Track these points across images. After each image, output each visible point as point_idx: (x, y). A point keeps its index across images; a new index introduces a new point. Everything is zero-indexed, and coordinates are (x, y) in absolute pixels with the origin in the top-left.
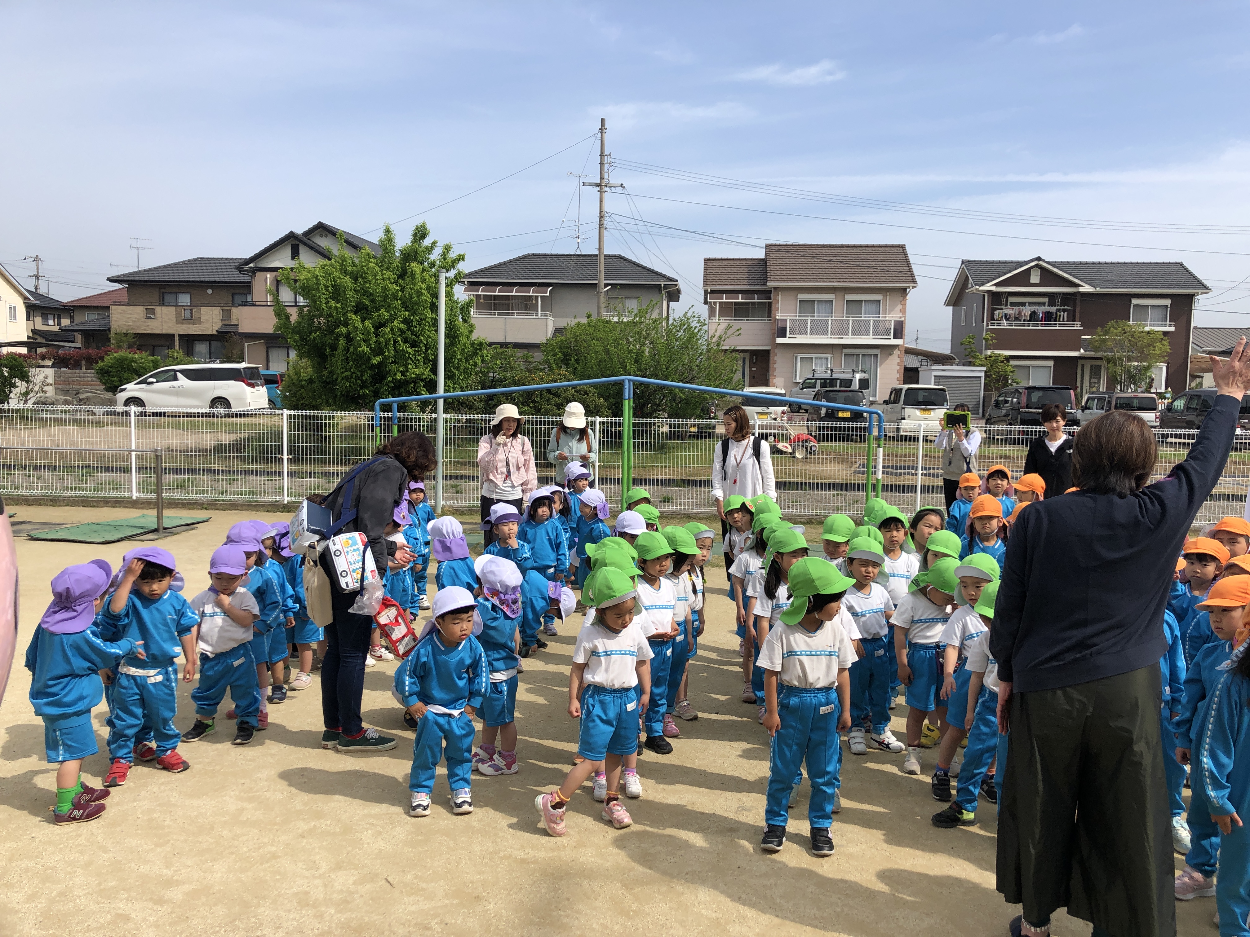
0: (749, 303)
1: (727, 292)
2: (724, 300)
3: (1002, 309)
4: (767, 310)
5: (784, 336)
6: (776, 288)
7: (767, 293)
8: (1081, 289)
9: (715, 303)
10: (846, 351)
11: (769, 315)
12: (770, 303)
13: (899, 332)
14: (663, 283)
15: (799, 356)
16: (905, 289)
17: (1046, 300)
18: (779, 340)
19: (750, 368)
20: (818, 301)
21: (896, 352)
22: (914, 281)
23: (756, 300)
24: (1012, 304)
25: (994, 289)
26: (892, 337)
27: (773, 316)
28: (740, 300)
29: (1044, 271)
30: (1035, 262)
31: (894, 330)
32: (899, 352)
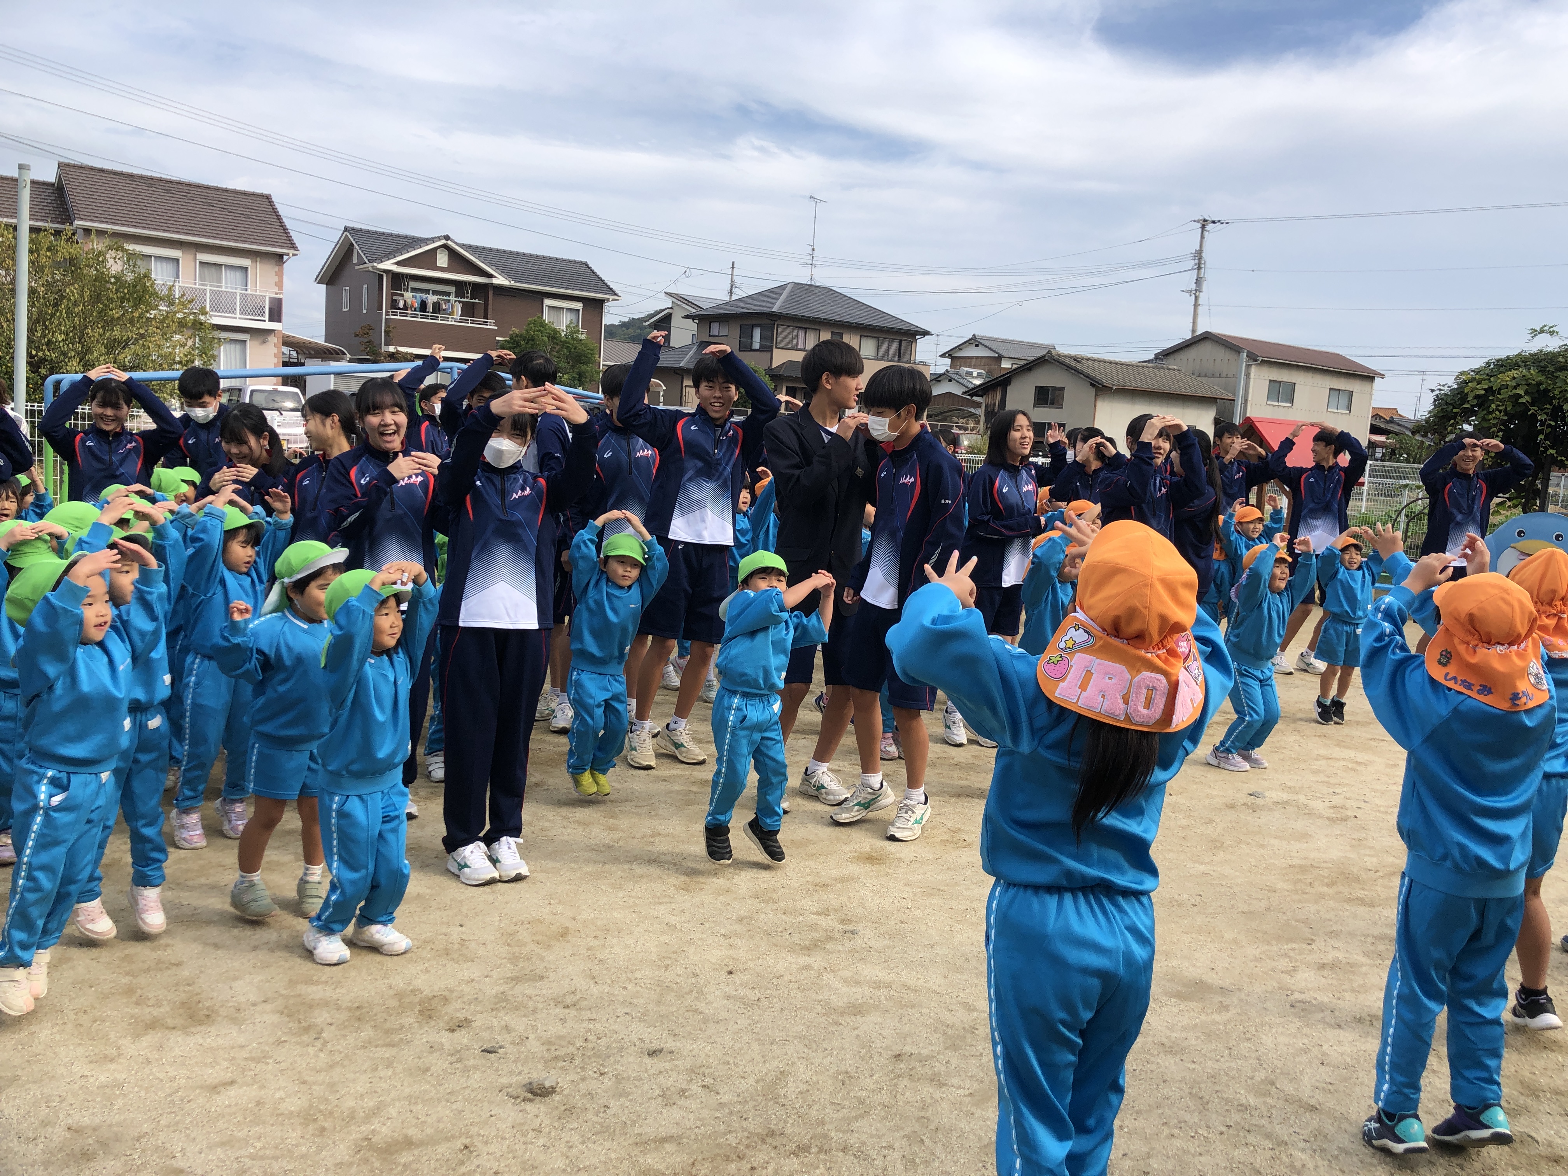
3: (403, 295)
6: (87, 230)
8: (495, 281)
13: (276, 314)
16: (280, 256)
17: (453, 289)
20: (156, 257)
21: (273, 339)
22: (293, 246)
24: (414, 290)
25: (394, 268)
26: (267, 318)
29: (453, 255)
30: (443, 242)
31: (270, 309)
32: (275, 340)
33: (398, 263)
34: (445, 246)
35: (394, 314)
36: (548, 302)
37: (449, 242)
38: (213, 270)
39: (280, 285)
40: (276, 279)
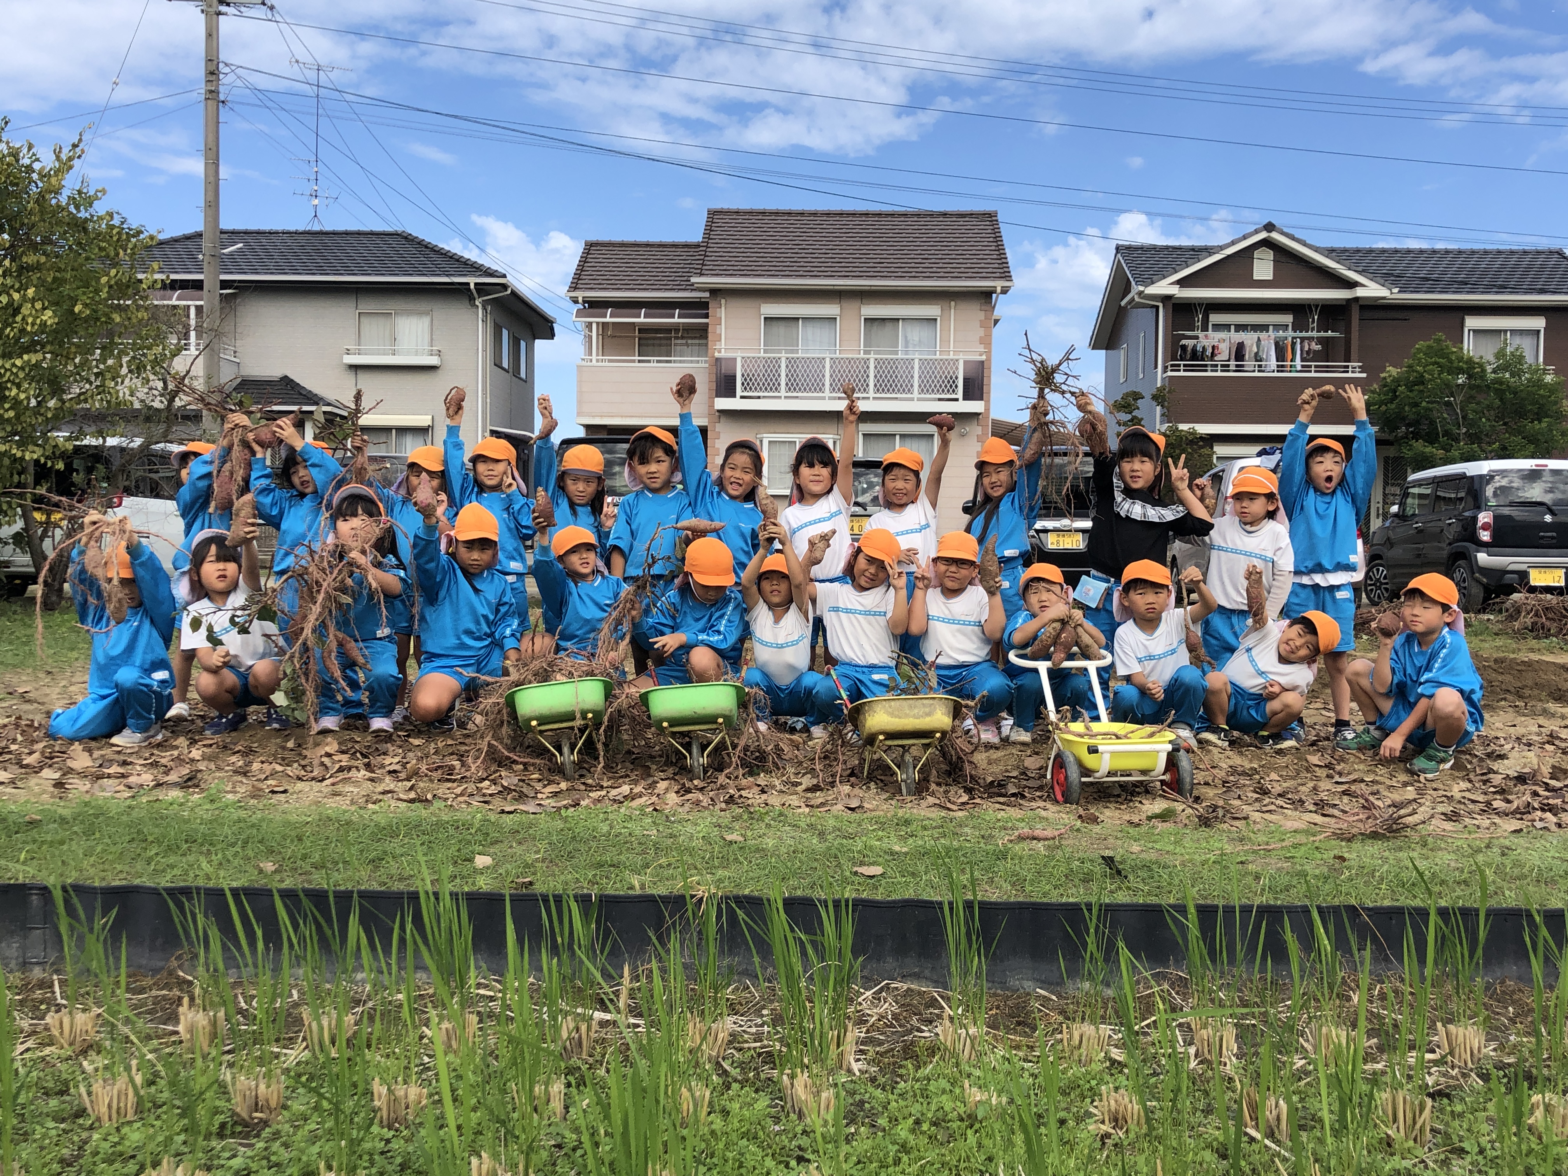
1: (617, 303)
2: (609, 320)
3: (1197, 338)
4: (699, 339)
5: (732, 394)
6: (716, 292)
7: (702, 304)
8: (1360, 292)
9: (588, 326)
12: (706, 326)
13: (974, 386)
14: (472, 281)
15: (767, 438)
16: (988, 294)
17: (1288, 319)
18: (724, 404)
20: (806, 319)
21: (973, 428)
22: (1007, 275)
23: (676, 320)
24: (1218, 327)
25: (1175, 291)
26: (960, 394)
27: (709, 351)
28: (643, 320)
29: (1282, 254)
30: (1263, 235)
31: (966, 380)
32: (979, 430)
33: (1182, 283)
34: (1266, 243)
35: (1176, 368)
36: (1472, 322)
37: (1275, 235)
38: (886, 327)
39: (986, 341)
40: (981, 332)
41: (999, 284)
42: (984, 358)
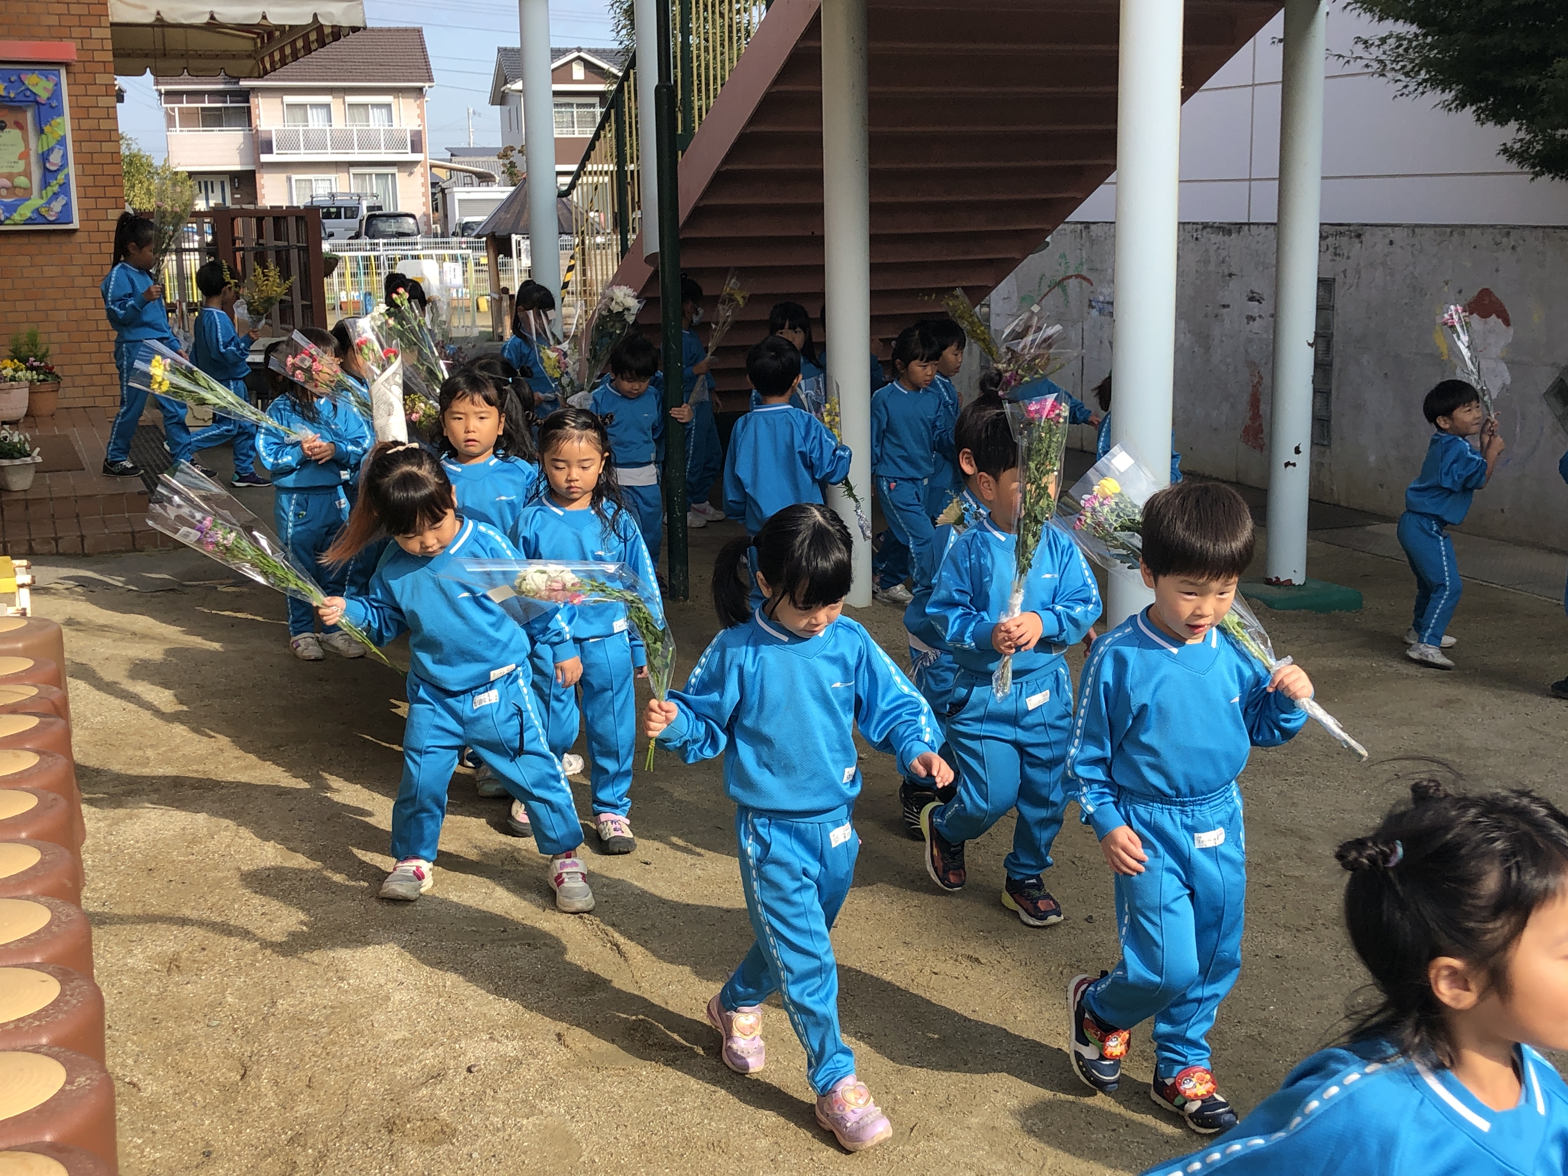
0: (220, 109)
1: (189, 93)
2: (185, 105)
4: (245, 117)
5: (271, 152)
6: (254, 89)
7: (245, 95)
9: (173, 109)
10: (353, 170)
11: (250, 125)
12: (249, 108)
13: (417, 146)
15: (295, 177)
16: (421, 89)
18: (264, 158)
19: (232, 194)
20: (311, 105)
21: (418, 170)
22: (431, 79)
23: (228, 105)
26: (409, 150)
27: (253, 126)
28: (207, 105)
29: (588, 66)
31: (412, 141)
32: (421, 170)
34: (578, 58)
38: (361, 110)
40: (418, 111)
41: (427, 85)
42: (421, 128)
